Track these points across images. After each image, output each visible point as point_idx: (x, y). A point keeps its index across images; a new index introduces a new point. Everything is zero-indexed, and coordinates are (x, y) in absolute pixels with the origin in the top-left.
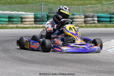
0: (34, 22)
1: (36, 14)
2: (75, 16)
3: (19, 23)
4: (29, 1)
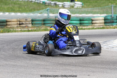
3: (90, 25)
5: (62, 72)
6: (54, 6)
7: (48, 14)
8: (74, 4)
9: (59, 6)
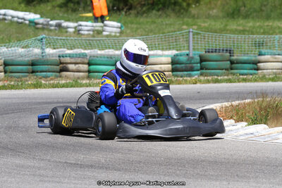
0: (171, 73)
1: (177, 55)
2: (262, 58)
4: (228, 27)
5: (75, 183)
6: (56, 30)
7: (43, 49)
8: (102, 27)
9: (67, 32)
